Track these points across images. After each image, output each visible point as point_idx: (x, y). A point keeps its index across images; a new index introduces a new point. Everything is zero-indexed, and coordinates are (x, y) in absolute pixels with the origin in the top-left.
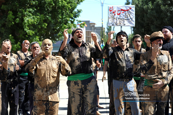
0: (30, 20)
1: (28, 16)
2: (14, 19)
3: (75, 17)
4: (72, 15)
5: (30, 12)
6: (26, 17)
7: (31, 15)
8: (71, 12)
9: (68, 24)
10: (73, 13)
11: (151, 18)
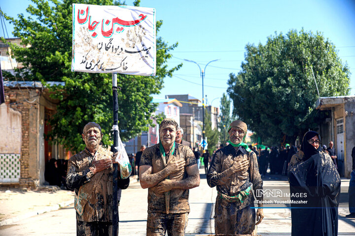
0: (101, 118)
1: (98, 113)
2: (83, 116)
3: (151, 111)
4: (147, 109)
5: (100, 108)
6: (96, 114)
7: (101, 111)
8: (146, 106)
9: (142, 120)
10: (149, 106)
11: (260, 104)
